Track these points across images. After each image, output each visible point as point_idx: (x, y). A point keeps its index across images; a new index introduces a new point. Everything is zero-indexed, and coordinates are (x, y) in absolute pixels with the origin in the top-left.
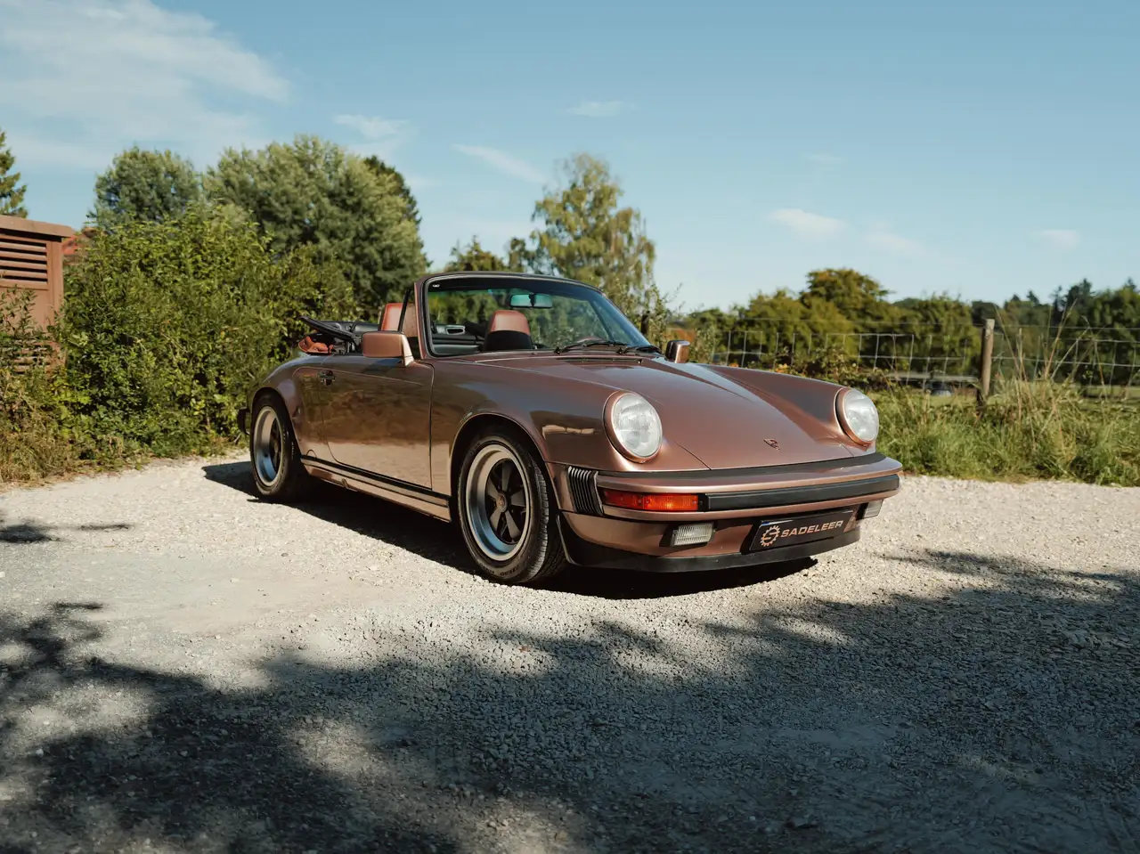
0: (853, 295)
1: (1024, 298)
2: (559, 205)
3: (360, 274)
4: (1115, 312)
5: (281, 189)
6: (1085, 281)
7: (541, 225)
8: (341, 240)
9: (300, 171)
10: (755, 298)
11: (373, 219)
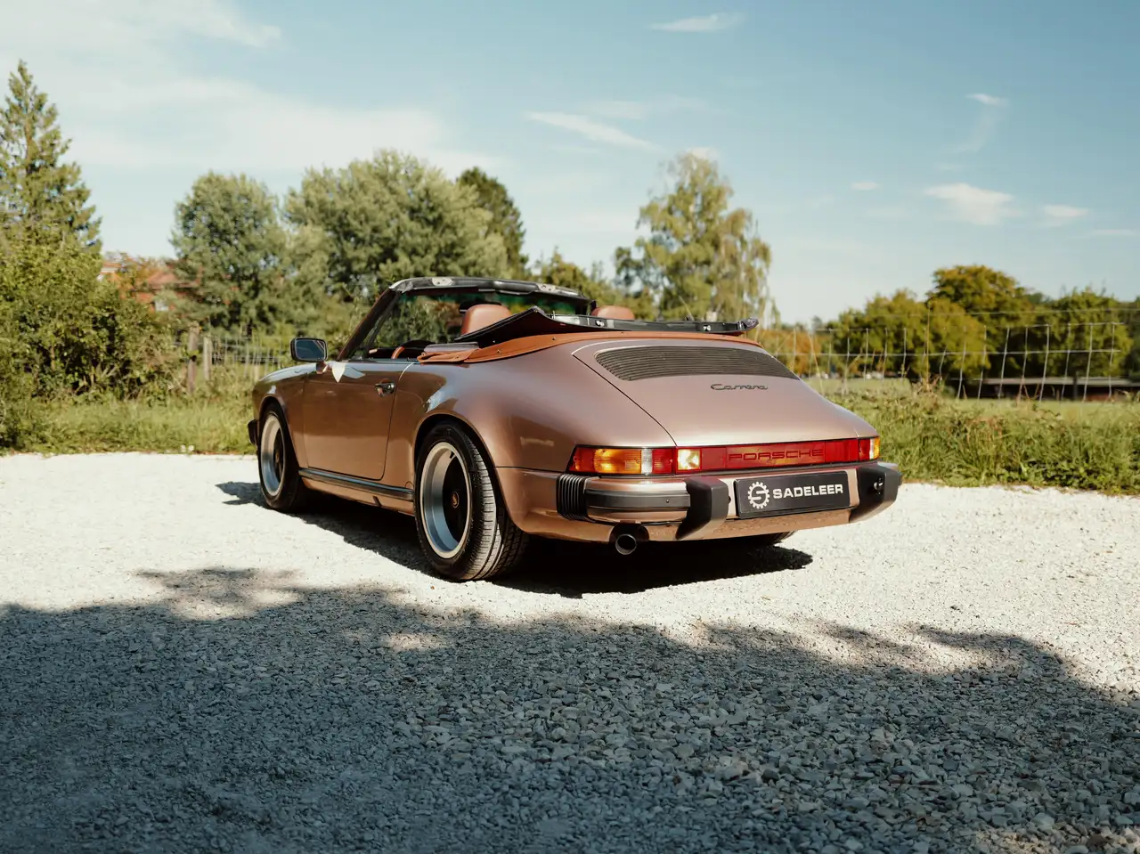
0: (984, 294)
2: (664, 210)
5: (359, 206)
7: (646, 232)
8: (423, 257)
9: (380, 187)
10: (872, 301)
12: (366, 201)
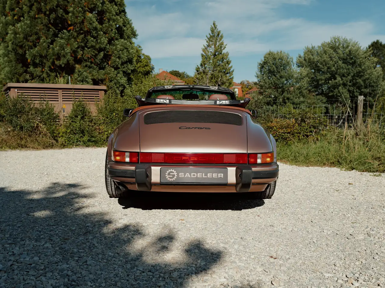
3: (355, 91)
5: (323, 59)
8: (347, 77)
12: (326, 57)
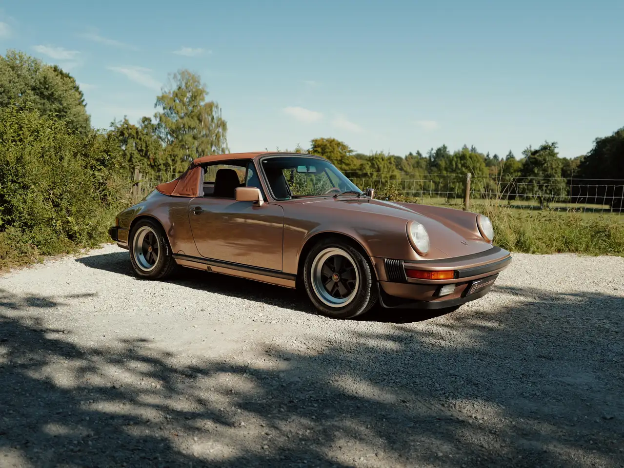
0: (335, 152)
1: (414, 154)
2: (171, 99)
4: (462, 162)
6: (444, 146)
7: (160, 110)
9: (12, 73)
11: (61, 104)
12: (4, 81)
